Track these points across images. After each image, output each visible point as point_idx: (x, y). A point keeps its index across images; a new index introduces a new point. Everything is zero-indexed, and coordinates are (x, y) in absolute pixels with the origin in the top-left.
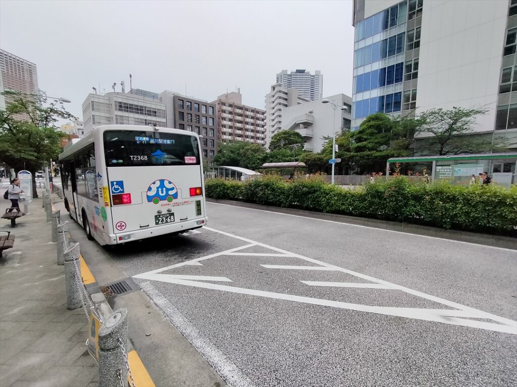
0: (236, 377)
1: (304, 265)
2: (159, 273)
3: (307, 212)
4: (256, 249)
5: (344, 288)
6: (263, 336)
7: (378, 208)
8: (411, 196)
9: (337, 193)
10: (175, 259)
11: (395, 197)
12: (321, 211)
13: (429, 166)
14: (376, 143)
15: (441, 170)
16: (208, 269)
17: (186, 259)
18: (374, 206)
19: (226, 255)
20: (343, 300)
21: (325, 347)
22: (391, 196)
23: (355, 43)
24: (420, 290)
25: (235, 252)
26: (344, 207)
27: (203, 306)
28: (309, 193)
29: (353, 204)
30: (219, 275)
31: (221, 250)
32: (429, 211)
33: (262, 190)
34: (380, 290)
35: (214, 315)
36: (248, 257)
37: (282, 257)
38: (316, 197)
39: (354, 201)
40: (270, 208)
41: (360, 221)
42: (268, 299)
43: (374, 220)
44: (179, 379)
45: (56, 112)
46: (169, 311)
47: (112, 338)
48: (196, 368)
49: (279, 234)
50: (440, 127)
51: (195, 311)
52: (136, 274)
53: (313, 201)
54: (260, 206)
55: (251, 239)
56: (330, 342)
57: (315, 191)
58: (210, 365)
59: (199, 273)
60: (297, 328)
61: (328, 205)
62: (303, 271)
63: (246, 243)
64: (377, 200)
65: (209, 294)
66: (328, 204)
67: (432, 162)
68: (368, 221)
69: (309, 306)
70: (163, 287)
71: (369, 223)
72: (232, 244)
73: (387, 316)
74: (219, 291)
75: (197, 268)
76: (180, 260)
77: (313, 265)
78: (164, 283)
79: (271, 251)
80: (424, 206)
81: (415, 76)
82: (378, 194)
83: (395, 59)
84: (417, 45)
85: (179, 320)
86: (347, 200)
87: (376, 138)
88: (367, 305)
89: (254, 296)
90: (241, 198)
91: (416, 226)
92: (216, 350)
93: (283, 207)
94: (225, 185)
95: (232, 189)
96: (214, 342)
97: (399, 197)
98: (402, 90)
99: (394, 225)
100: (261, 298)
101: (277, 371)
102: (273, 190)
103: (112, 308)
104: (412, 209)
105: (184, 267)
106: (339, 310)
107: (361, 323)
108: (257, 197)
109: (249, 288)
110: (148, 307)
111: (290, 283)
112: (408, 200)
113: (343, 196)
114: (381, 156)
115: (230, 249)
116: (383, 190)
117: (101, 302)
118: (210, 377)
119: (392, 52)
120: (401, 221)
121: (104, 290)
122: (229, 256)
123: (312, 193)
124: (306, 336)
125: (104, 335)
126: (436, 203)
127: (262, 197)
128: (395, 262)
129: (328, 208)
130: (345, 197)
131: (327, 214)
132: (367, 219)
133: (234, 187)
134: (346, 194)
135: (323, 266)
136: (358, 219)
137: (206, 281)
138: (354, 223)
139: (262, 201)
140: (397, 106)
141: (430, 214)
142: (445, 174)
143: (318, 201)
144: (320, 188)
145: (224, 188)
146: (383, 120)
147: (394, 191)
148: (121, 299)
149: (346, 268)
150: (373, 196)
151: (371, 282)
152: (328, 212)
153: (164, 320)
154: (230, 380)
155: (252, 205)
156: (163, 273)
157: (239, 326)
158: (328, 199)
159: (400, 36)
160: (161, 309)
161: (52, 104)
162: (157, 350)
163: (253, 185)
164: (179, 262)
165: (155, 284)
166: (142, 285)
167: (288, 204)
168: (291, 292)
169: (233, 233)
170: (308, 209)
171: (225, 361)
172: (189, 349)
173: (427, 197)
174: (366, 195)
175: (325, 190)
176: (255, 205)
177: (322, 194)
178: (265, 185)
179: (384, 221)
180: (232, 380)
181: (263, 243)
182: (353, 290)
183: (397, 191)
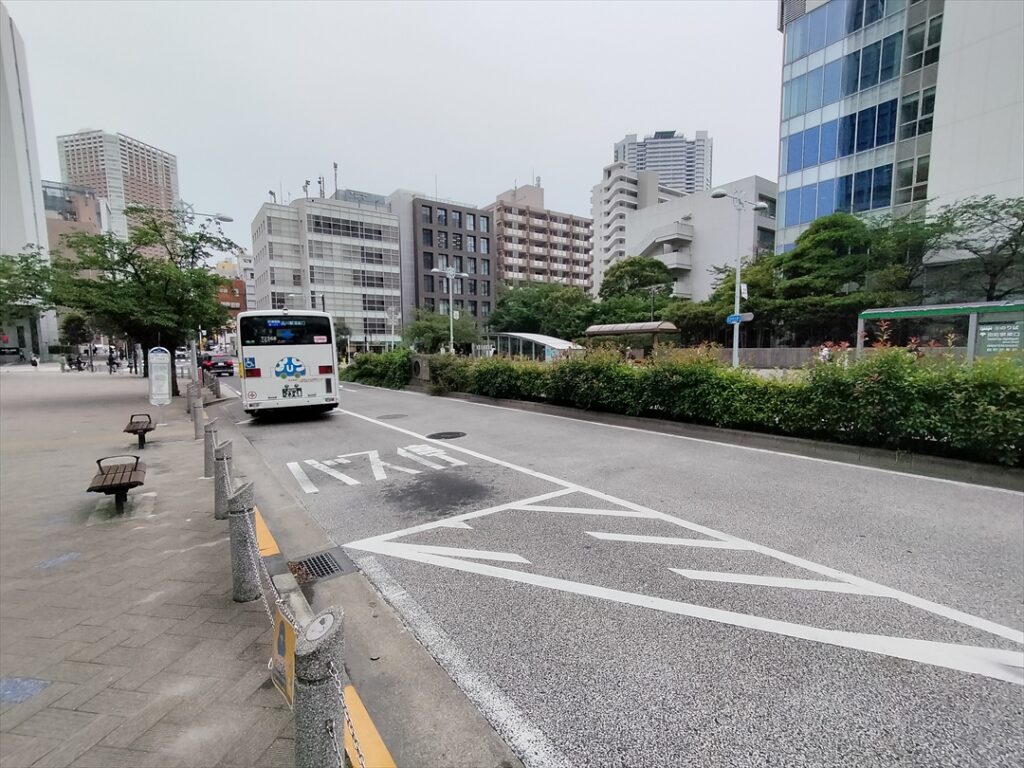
0: (542, 754)
1: (677, 536)
2: (391, 541)
3: (681, 426)
4: (577, 500)
5: (764, 589)
6: (595, 677)
7: (839, 418)
8: (917, 392)
9: (747, 386)
10: (419, 514)
11: (880, 394)
12: (712, 424)
13: (961, 325)
14: (832, 278)
15: (990, 334)
16: (481, 536)
17: (440, 514)
18: (828, 413)
19: (516, 511)
20: (764, 614)
21: (727, 710)
22: (869, 392)
23: (784, 66)
24: (943, 601)
25: (535, 504)
26: (761, 415)
27: (475, 609)
28: (684, 385)
29: (782, 410)
30: (505, 549)
31: (507, 500)
32: (961, 426)
33: (586, 379)
34: (848, 596)
35: (496, 628)
36: (561, 515)
37: (631, 518)
38: (700, 394)
39: (785, 404)
40: (605, 416)
41: (797, 446)
42: (603, 601)
43: (831, 444)
44: (434, 748)
45: (209, 240)
46: (412, 614)
47: (318, 659)
48: (466, 730)
49: (622, 470)
50: (989, 237)
51: (461, 618)
52: (349, 541)
53: (694, 403)
54: (582, 413)
55: (565, 478)
56: (735, 701)
57: (697, 383)
58: (490, 726)
59: (465, 544)
60: (666, 666)
61: (725, 412)
62: (674, 548)
63: (555, 487)
64: (836, 401)
65: (485, 587)
66: (727, 409)
67: (968, 317)
68: (816, 445)
69: (689, 621)
70: (399, 570)
71: (818, 451)
72: (528, 488)
73: (864, 654)
74: (506, 580)
75: (462, 534)
76: (430, 517)
77: (697, 536)
78: (402, 560)
79: (606, 505)
80: (949, 415)
81: (927, 126)
82: (838, 389)
83: (877, 93)
84: (933, 56)
85: (429, 633)
86: (769, 400)
87: (833, 268)
88: (817, 626)
89: (573, 594)
90: (543, 395)
91: (931, 458)
92: (503, 698)
93: (630, 415)
94: (512, 370)
95: (526, 378)
96: (499, 682)
97: (888, 395)
98: (893, 161)
99: (877, 454)
100: (589, 600)
101: (625, 750)
102: (610, 380)
103: (310, 603)
104: (921, 421)
105: (437, 531)
106: (756, 634)
107: (806, 665)
108: (576, 394)
109: (564, 578)
110: (373, 605)
111: (648, 571)
112: (911, 401)
113: (760, 393)
114: (843, 305)
115: (524, 497)
116: (850, 380)
117: (291, 591)
118: (492, 749)
119: (869, 80)
120: (892, 447)
121: (295, 568)
122: (524, 513)
123: (691, 387)
124: (685, 683)
125: (304, 653)
126: (981, 408)
127: (588, 394)
128: (881, 536)
129: (726, 418)
130: (766, 393)
131: (725, 430)
132: (813, 442)
133: (530, 373)
134: (766, 387)
135: (717, 539)
136: (793, 442)
137: (480, 561)
138: (785, 451)
139: (587, 403)
140: (882, 194)
141: (966, 433)
142: (1001, 342)
143: (705, 403)
144: (709, 376)
145: (510, 376)
146: (849, 227)
147: (878, 382)
148: (324, 588)
149: (769, 545)
150: (828, 393)
151: (826, 578)
152: (726, 426)
153: (402, 631)
154: (532, 760)
155: (565, 410)
156: (400, 540)
157: (547, 653)
158: (727, 400)
159: (891, 43)
160: (396, 610)
161: (203, 226)
162: (392, 689)
163: (567, 370)
164: (427, 521)
165: (385, 560)
166: (362, 562)
167: (639, 408)
168: (650, 591)
169: (530, 466)
170: (682, 418)
171: (521, 720)
172: (451, 691)
173: (958, 396)
174: (811, 390)
175: (721, 379)
176: (573, 411)
177: (713, 387)
178: (592, 370)
179: (854, 447)
180: (534, 759)
181: (591, 488)
182: (787, 593)
183: (885, 382)
